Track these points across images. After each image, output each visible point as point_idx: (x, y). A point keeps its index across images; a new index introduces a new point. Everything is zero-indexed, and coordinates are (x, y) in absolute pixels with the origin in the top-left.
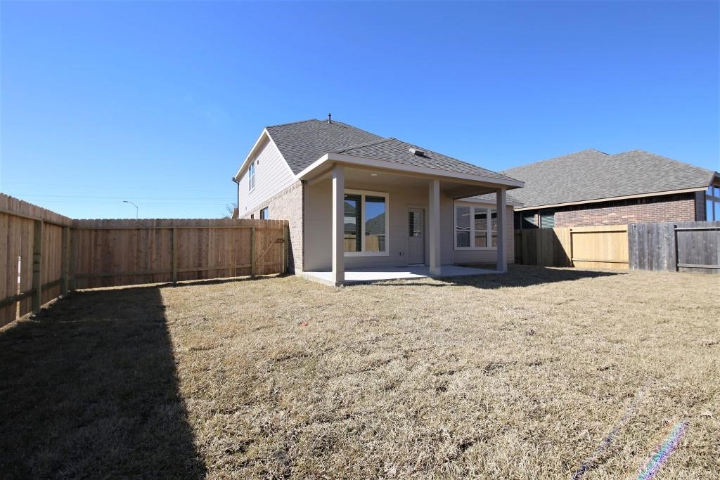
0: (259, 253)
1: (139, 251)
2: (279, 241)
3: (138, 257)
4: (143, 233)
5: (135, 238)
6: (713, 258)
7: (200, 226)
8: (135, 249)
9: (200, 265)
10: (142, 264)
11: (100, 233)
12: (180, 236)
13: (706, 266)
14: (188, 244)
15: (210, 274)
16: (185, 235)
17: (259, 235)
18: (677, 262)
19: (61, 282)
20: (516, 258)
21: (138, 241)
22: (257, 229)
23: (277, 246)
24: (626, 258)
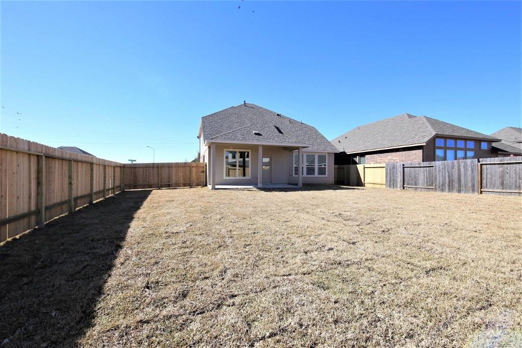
0: (194, 177)
1: (146, 175)
2: (203, 172)
3: (146, 178)
4: (148, 169)
5: (145, 171)
6: (418, 182)
7: (169, 166)
8: (145, 175)
9: (169, 182)
10: (147, 180)
11: (133, 169)
12: (161, 170)
13: (414, 187)
14: (165, 173)
15: (173, 185)
16: (163, 169)
17: (194, 170)
18: (404, 184)
19: (120, 186)
20: (335, 182)
21: (146, 172)
22: (193, 167)
23: (202, 174)
24: (384, 182)
